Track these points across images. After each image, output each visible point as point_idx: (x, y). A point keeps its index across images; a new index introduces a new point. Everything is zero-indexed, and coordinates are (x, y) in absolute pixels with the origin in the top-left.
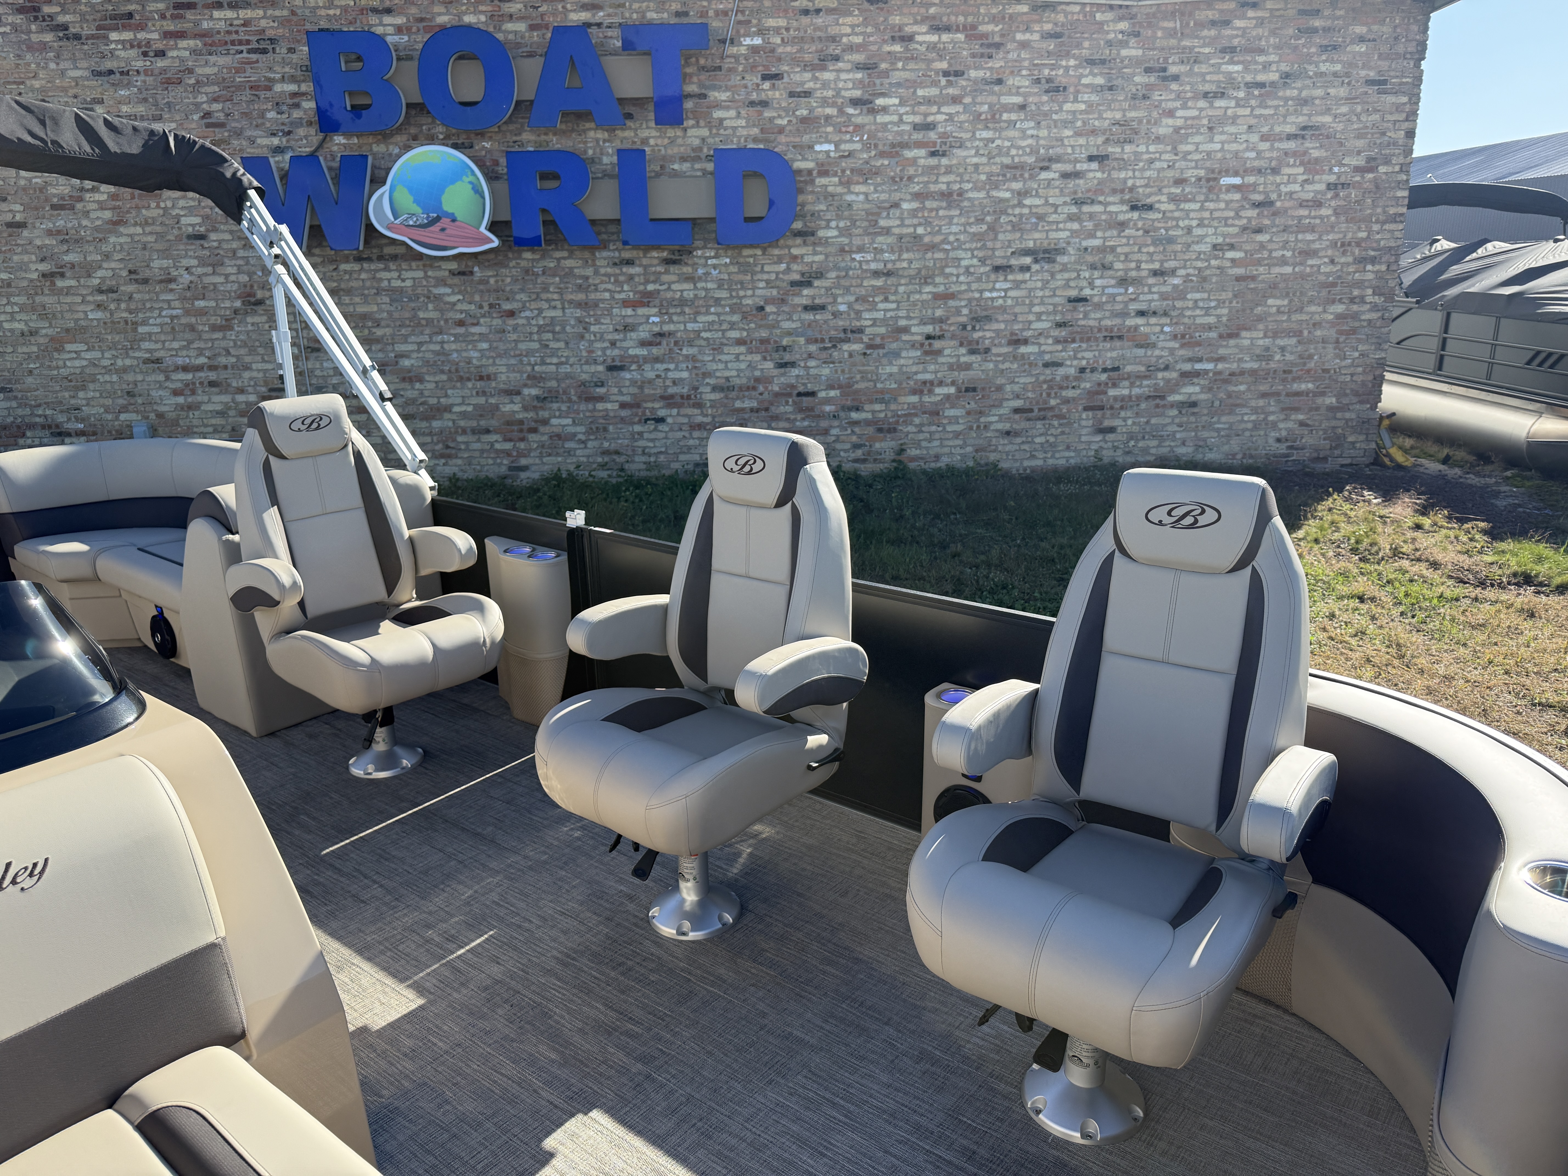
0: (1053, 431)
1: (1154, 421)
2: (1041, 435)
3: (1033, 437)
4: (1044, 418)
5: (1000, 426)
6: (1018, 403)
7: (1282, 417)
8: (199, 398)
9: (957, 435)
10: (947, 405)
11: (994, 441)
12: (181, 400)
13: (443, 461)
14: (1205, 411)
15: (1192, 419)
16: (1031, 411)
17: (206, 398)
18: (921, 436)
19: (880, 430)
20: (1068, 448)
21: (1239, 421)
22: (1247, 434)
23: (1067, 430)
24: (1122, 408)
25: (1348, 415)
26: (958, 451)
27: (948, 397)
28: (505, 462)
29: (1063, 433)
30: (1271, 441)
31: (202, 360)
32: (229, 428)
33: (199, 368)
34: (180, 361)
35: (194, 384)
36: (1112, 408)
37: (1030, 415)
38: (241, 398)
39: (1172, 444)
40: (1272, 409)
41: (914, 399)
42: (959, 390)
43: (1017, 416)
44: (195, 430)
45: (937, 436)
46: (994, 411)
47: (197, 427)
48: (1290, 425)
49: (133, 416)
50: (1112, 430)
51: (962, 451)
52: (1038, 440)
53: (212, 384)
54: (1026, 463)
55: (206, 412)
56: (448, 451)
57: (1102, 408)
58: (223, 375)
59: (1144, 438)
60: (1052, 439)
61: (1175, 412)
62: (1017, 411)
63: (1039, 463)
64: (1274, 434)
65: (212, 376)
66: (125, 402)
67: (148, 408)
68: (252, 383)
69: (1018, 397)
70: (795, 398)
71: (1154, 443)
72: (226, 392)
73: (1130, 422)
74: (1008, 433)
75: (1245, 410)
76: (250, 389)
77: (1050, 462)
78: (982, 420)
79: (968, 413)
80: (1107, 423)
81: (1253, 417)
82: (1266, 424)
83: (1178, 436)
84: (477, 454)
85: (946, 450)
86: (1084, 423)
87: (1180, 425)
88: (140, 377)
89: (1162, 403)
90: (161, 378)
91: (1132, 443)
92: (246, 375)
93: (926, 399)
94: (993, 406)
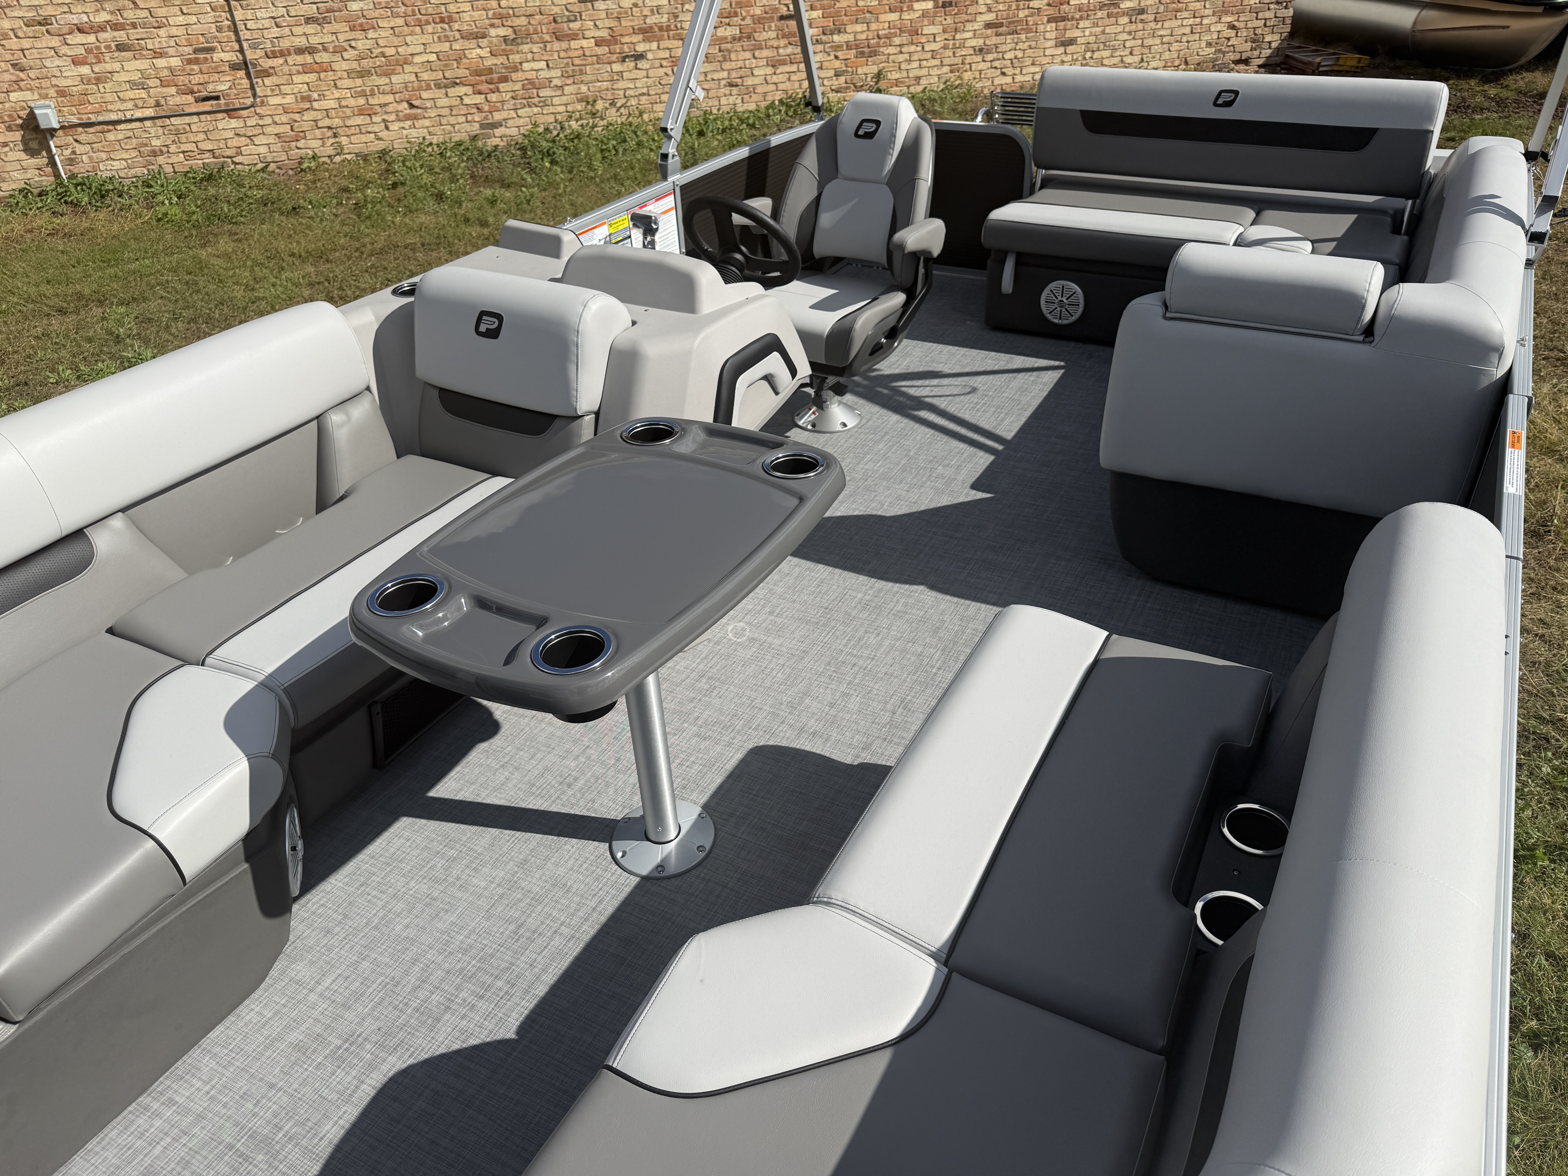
0: (1020, 46)
1: (1108, 30)
2: (1010, 50)
3: (1004, 52)
4: (1012, 34)
5: (973, 43)
6: (991, 17)
7: (1214, 19)
8: (108, 67)
9: (934, 54)
10: (926, 23)
11: (968, 60)
12: (85, 70)
13: (409, 123)
14: (1151, 17)
15: (1140, 26)
16: (1001, 25)
17: (117, 66)
18: (901, 58)
19: (862, 54)
20: (1033, 64)
21: (1179, 27)
22: (1185, 39)
23: (1033, 44)
24: (1081, 18)
25: (1268, 14)
26: (935, 71)
27: (925, 14)
28: (477, 118)
29: (1030, 47)
30: (1203, 44)
31: (104, 17)
32: (152, 102)
33: (102, 28)
34: (74, 19)
35: (98, 48)
36: (1073, 18)
37: (1001, 30)
38: (161, 63)
39: (1123, 54)
40: (1207, 12)
41: (894, 16)
42: (936, 6)
43: (989, 31)
44: (110, 107)
45: (916, 57)
46: (969, 26)
47: (111, 103)
48: (1219, 27)
49: (27, 95)
50: (1072, 42)
51: (939, 72)
52: (1008, 56)
53: (121, 48)
54: (997, 82)
55: (119, 84)
56: (414, 111)
57: (1064, 19)
58: (134, 34)
59: (1098, 50)
60: (1020, 54)
61: (1125, 20)
62: (988, 25)
63: (1008, 80)
64: (1206, 37)
65: (121, 36)
66: (14, 78)
67: (45, 83)
68: (172, 43)
69: (990, 10)
70: (778, 23)
71: (1106, 53)
72: (144, 57)
73: (1087, 33)
74: (981, 50)
75: (1185, 14)
76: (171, 51)
77: (1019, 78)
78: (958, 36)
79: (944, 31)
80: (1070, 34)
81: (1191, 21)
82: (1201, 28)
83: (1128, 44)
84: (446, 111)
85: (924, 72)
86: (1048, 35)
87: (1130, 33)
88: (26, 44)
89: (1115, 11)
90: (55, 42)
91: (1088, 55)
92: (162, 32)
93: (906, 16)
94: (968, 21)
